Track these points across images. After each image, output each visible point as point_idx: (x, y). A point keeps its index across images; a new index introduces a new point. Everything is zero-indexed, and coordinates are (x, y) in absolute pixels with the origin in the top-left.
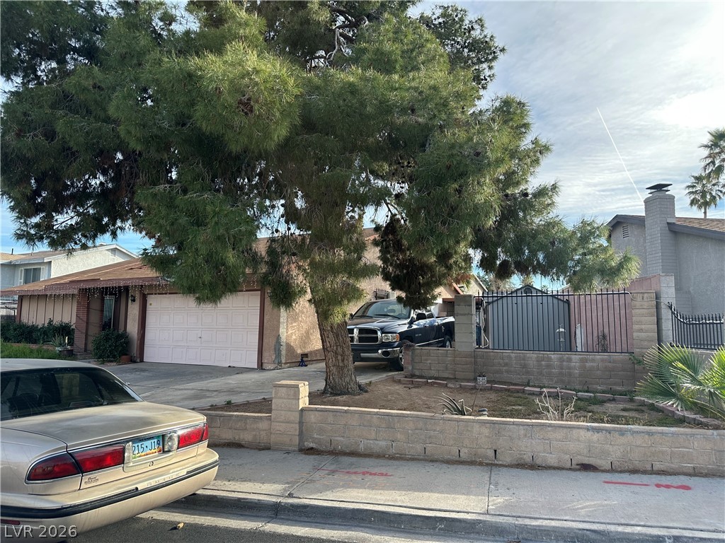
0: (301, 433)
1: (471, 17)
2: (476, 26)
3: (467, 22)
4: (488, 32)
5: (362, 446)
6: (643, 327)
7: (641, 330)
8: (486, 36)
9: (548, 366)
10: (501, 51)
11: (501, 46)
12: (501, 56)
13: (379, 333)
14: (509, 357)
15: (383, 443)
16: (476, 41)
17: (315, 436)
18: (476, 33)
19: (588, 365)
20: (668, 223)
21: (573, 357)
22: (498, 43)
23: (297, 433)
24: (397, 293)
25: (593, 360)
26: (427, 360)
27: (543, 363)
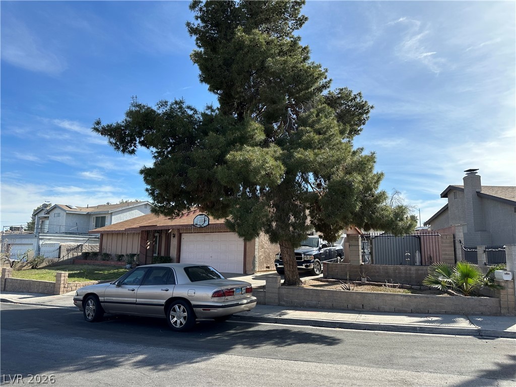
0: (279, 298)
1: (354, 93)
2: (357, 96)
3: (353, 95)
4: (364, 99)
5: (305, 303)
6: (447, 252)
7: (446, 254)
8: (363, 101)
9: (399, 273)
10: (371, 108)
11: (371, 105)
12: (371, 110)
13: (303, 255)
14: (379, 268)
15: (315, 302)
16: (357, 103)
17: (285, 299)
18: (358, 100)
19: (420, 272)
20: (477, 192)
21: (412, 268)
22: (370, 104)
23: (277, 298)
24: (319, 233)
25: (422, 270)
26: (335, 270)
27: (397, 271)
